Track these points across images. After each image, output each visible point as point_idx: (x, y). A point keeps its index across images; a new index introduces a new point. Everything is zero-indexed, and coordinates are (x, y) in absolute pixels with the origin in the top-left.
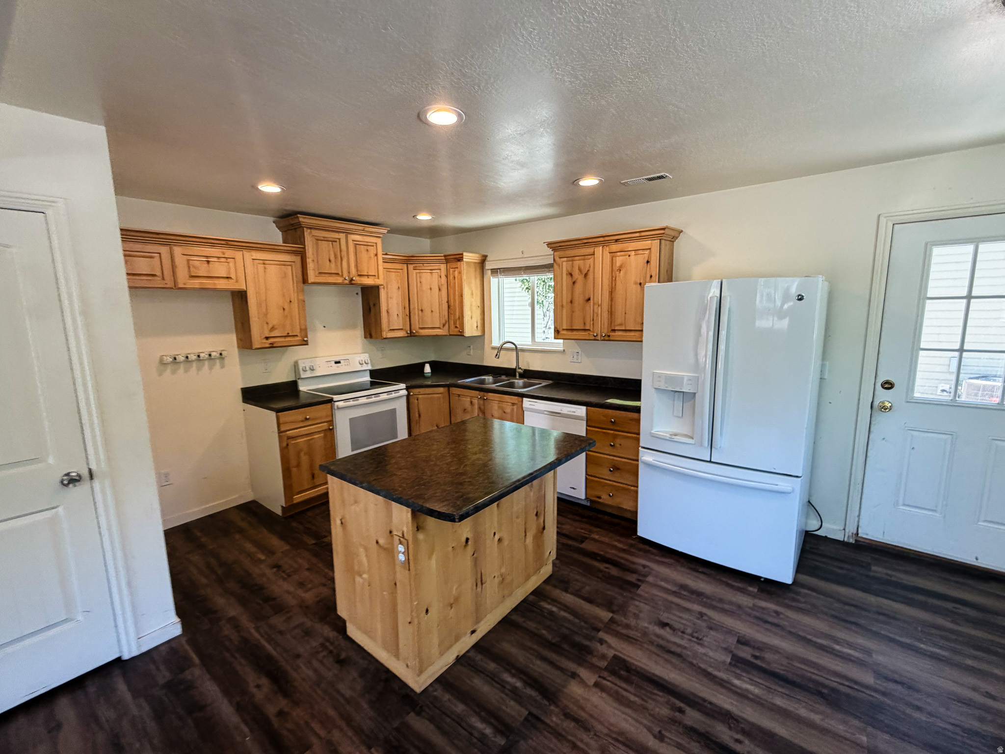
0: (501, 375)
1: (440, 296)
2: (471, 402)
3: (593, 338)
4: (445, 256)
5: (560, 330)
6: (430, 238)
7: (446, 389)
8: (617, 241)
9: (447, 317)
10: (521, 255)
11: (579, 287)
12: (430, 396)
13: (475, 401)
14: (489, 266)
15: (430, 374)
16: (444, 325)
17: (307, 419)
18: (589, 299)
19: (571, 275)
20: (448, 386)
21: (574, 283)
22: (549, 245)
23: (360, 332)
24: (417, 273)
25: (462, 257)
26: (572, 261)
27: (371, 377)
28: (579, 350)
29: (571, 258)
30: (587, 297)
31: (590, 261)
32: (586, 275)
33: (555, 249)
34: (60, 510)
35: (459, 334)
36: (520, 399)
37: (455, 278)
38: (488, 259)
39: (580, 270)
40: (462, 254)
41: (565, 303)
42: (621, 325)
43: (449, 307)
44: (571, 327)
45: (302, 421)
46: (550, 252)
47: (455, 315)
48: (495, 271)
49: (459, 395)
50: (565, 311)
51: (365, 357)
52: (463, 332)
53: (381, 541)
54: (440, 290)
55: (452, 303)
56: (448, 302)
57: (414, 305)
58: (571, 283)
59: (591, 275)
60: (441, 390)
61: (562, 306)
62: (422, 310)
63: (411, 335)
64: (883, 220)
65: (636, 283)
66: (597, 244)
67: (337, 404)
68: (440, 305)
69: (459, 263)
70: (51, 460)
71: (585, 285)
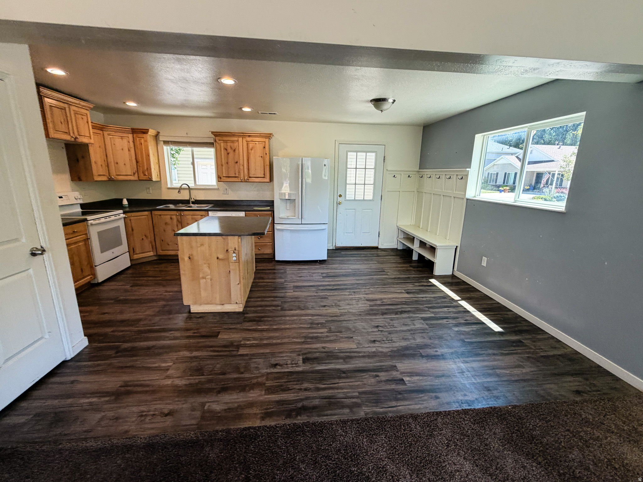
0: (178, 204)
1: (130, 155)
2: (171, 218)
3: (240, 181)
4: (131, 129)
5: (221, 177)
6: (104, 113)
7: (150, 212)
8: (249, 136)
9: (136, 168)
10: (186, 135)
11: (231, 155)
12: (139, 217)
13: (174, 217)
14: (161, 138)
15: (127, 205)
16: (134, 174)
17: (74, 232)
18: (237, 162)
19: (226, 150)
20: (151, 211)
21: (228, 154)
22: (212, 133)
23: (67, 176)
24: (110, 138)
25: (148, 132)
26: (227, 143)
27: (82, 208)
28: (227, 187)
29: (226, 142)
30: (236, 161)
31: (236, 144)
32: (234, 151)
33: (216, 136)
34: (31, 271)
35: (149, 179)
36: (206, 212)
37: (141, 144)
38: (161, 134)
39: (231, 148)
40: (148, 130)
41: (223, 163)
42: (254, 175)
43: (137, 162)
44: (228, 174)
45: (72, 234)
46: (213, 136)
47: (143, 166)
48: (166, 143)
49: (160, 215)
50: (224, 168)
51: (77, 194)
52: (152, 178)
53: (221, 256)
54: (129, 150)
55: (140, 159)
56: (136, 159)
57: (111, 159)
58: (226, 154)
59: (237, 151)
60: (146, 213)
61: (222, 165)
62: (117, 163)
63: (111, 180)
64: (336, 142)
65: (259, 156)
66: (239, 136)
67: (90, 222)
68: (131, 160)
69: (144, 135)
70: (24, 240)
71: (234, 155)
